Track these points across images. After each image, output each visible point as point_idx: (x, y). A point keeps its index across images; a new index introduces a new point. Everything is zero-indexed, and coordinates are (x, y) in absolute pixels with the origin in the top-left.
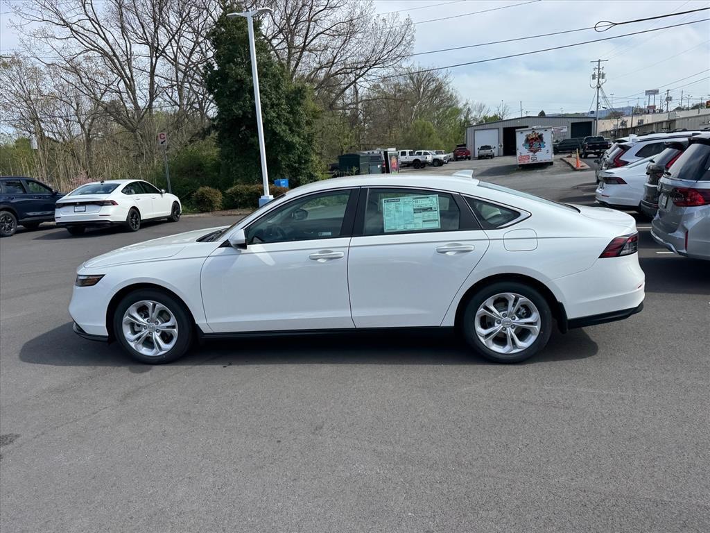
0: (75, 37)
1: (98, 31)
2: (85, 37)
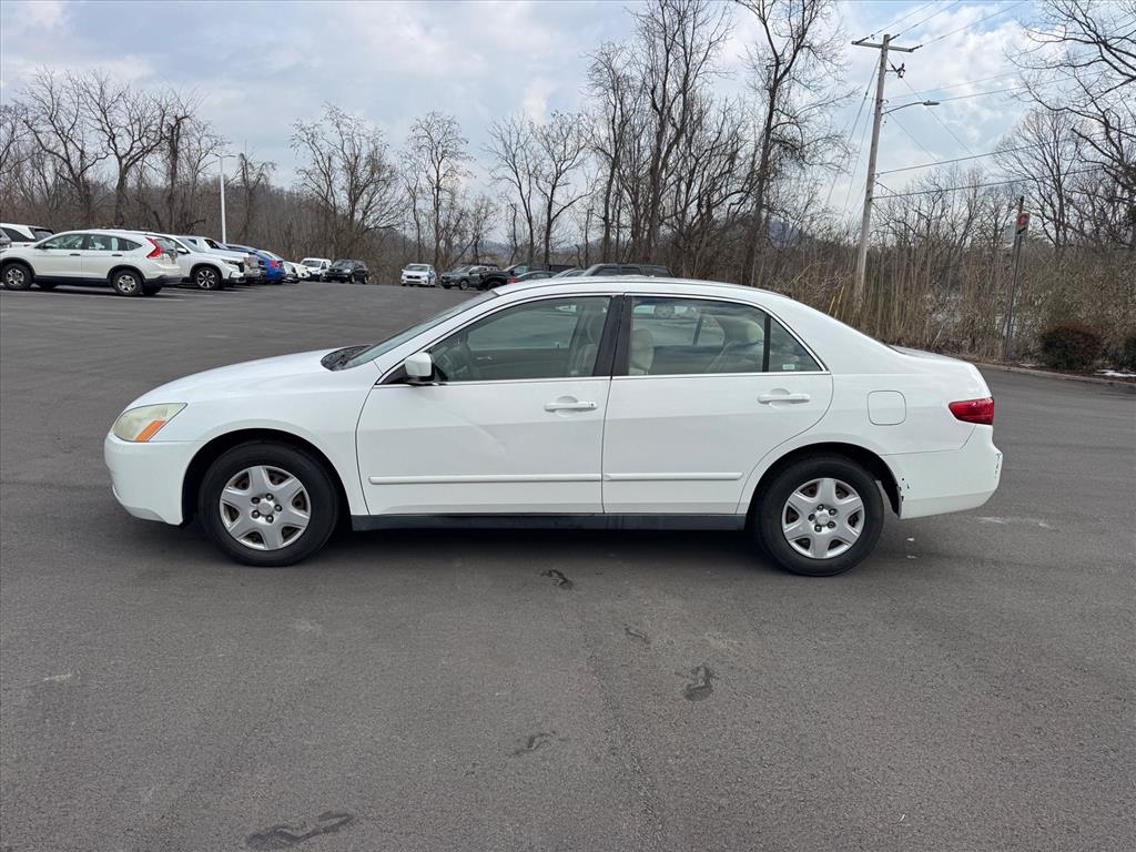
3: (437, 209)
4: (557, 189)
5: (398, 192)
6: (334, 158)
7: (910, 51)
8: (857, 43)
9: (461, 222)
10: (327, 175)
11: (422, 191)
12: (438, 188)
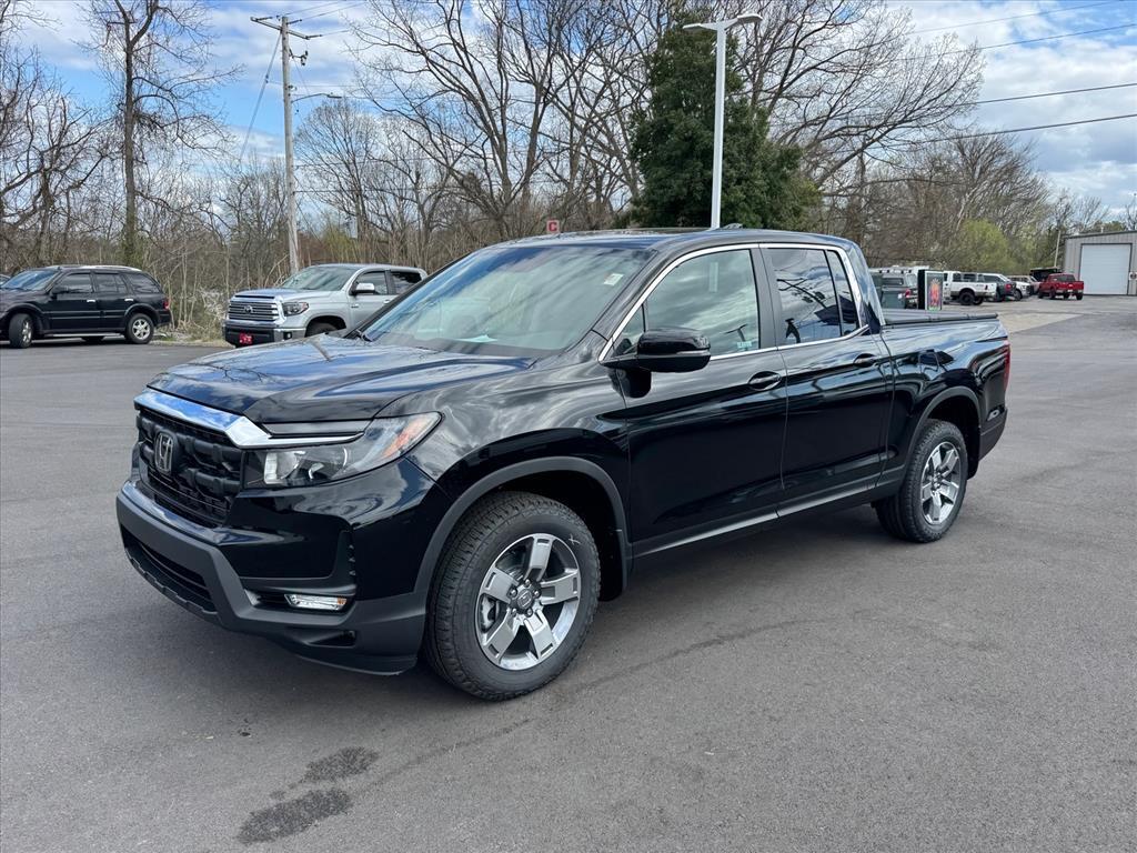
0: (431, 70)
1: (463, 62)
7: (307, 38)
8: (257, 20)
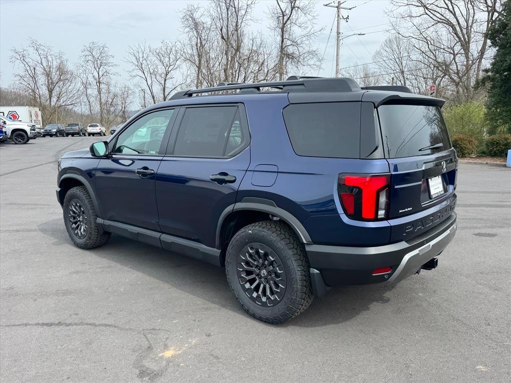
0: (427, 14)
1: (448, 6)
2: (435, 13)
3: (100, 94)
4: (167, 81)
5: (76, 85)
6: (37, 68)
7: (350, 9)
8: (326, 5)
9: (114, 100)
10: (33, 77)
11: (90, 84)
12: (100, 83)
